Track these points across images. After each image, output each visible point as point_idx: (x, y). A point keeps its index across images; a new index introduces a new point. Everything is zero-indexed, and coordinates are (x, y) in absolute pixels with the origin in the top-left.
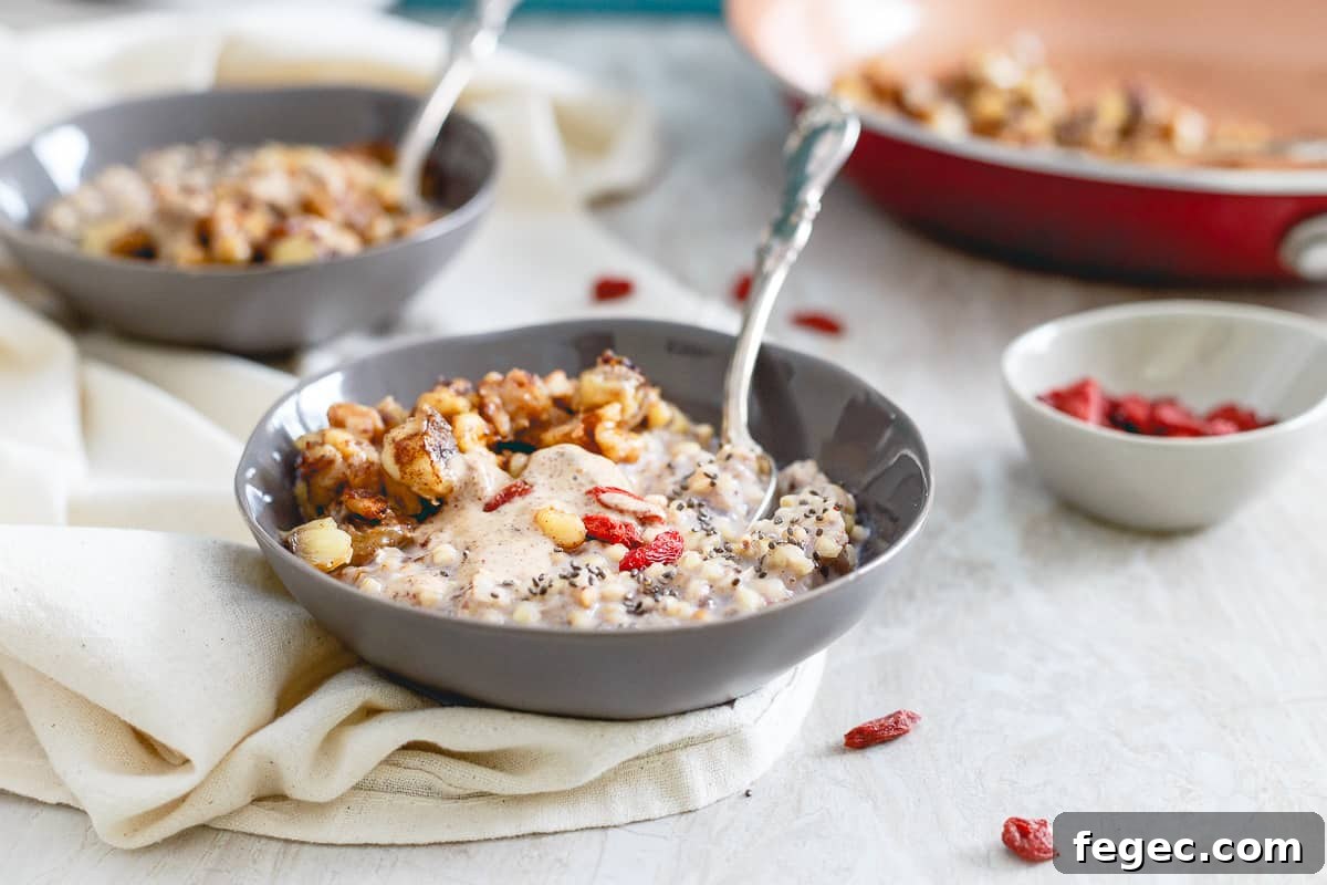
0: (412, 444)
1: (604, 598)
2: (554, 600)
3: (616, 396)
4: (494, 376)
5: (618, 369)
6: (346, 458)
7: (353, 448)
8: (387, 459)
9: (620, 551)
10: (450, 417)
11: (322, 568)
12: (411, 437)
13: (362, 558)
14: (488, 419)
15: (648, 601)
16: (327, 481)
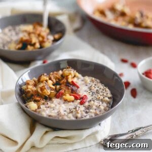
0: (43, 88)
1: (81, 111)
2: (74, 113)
3: (70, 74)
4: (52, 73)
5: (70, 69)
6: (32, 90)
7: (33, 89)
8: (39, 90)
9: (79, 101)
10: (46, 81)
11: (33, 110)
12: (43, 87)
13: (39, 107)
14: (52, 80)
15: (88, 111)
16: (29, 95)
